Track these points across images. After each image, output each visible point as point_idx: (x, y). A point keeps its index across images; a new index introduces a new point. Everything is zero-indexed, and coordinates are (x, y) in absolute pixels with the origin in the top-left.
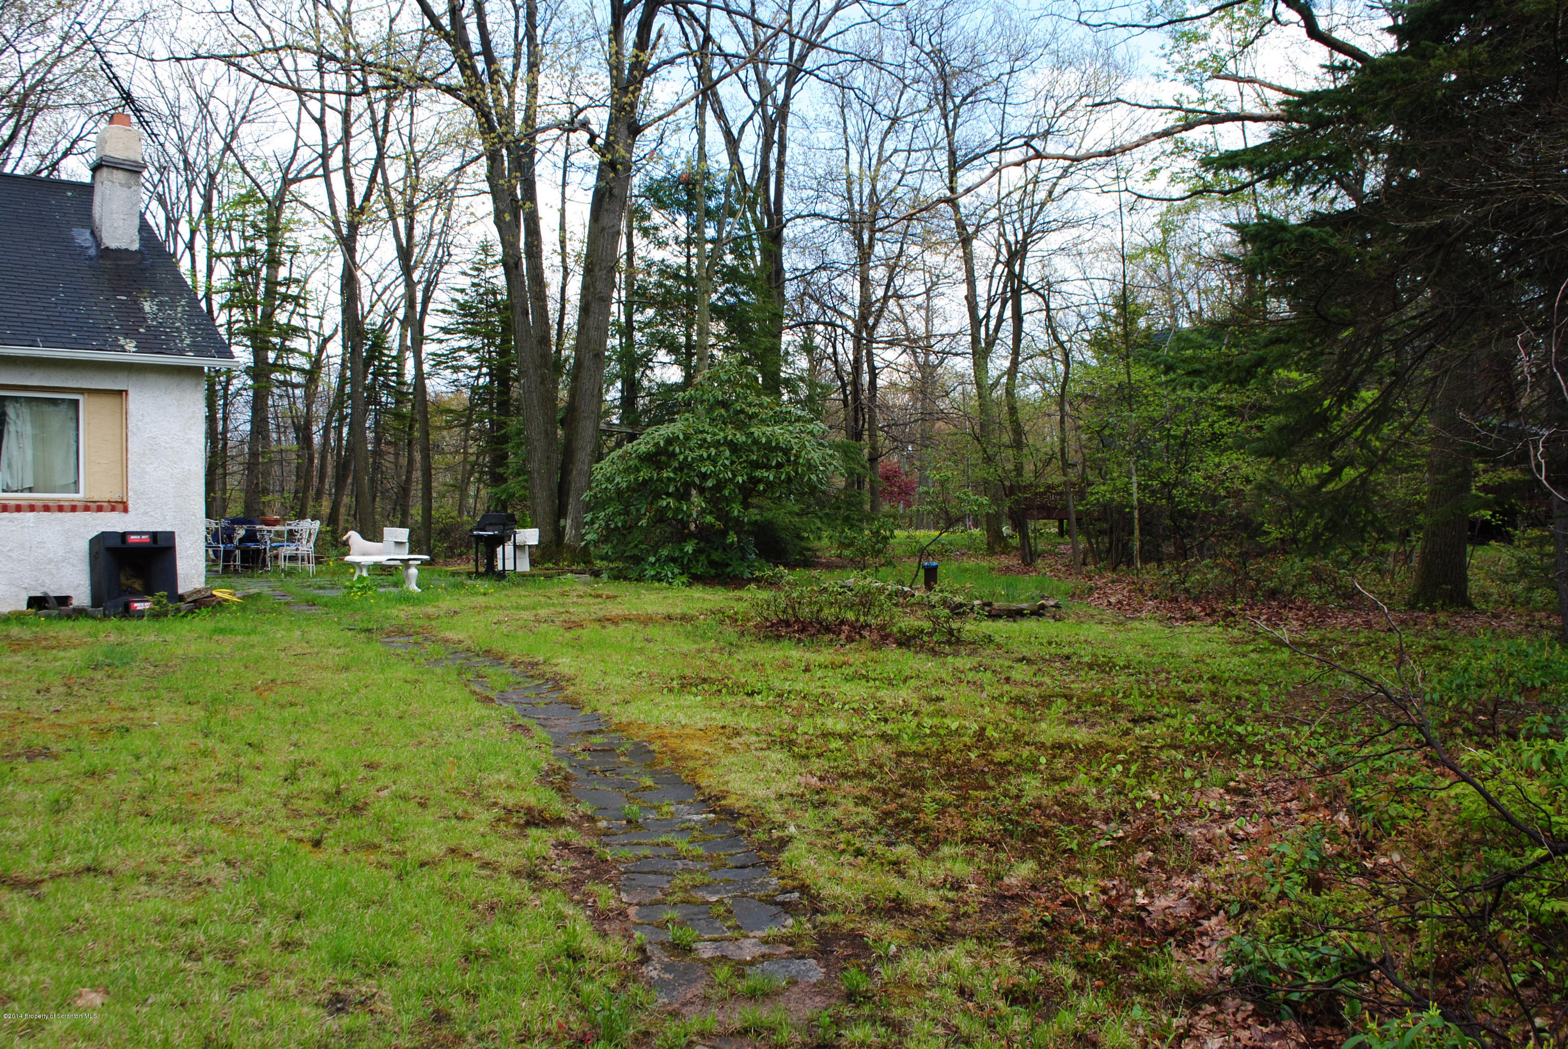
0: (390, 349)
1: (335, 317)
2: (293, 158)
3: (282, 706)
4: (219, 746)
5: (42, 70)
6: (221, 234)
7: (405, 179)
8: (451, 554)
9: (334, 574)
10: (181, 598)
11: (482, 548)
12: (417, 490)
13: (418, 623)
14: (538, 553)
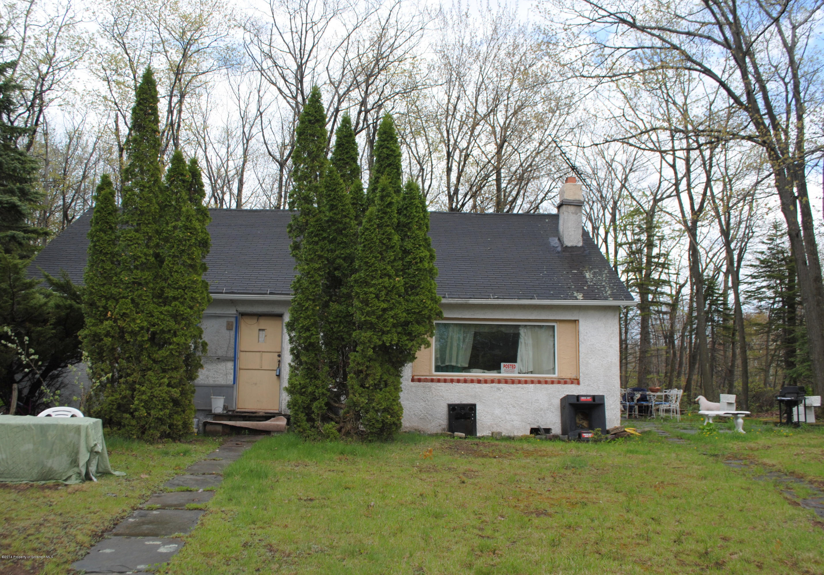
0: (718, 289)
1: (686, 273)
2: (659, 187)
3: (669, 498)
4: (635, 518)
5: (530, 160)
6: (621, 233)
7: (723, 191)
8: (760, 410)
9: (691, 420)
10: (608, 432)
11: (784, 407)
12: (738, 371)
13: (745, 452)
14: (820, 411)
